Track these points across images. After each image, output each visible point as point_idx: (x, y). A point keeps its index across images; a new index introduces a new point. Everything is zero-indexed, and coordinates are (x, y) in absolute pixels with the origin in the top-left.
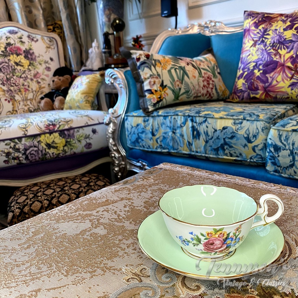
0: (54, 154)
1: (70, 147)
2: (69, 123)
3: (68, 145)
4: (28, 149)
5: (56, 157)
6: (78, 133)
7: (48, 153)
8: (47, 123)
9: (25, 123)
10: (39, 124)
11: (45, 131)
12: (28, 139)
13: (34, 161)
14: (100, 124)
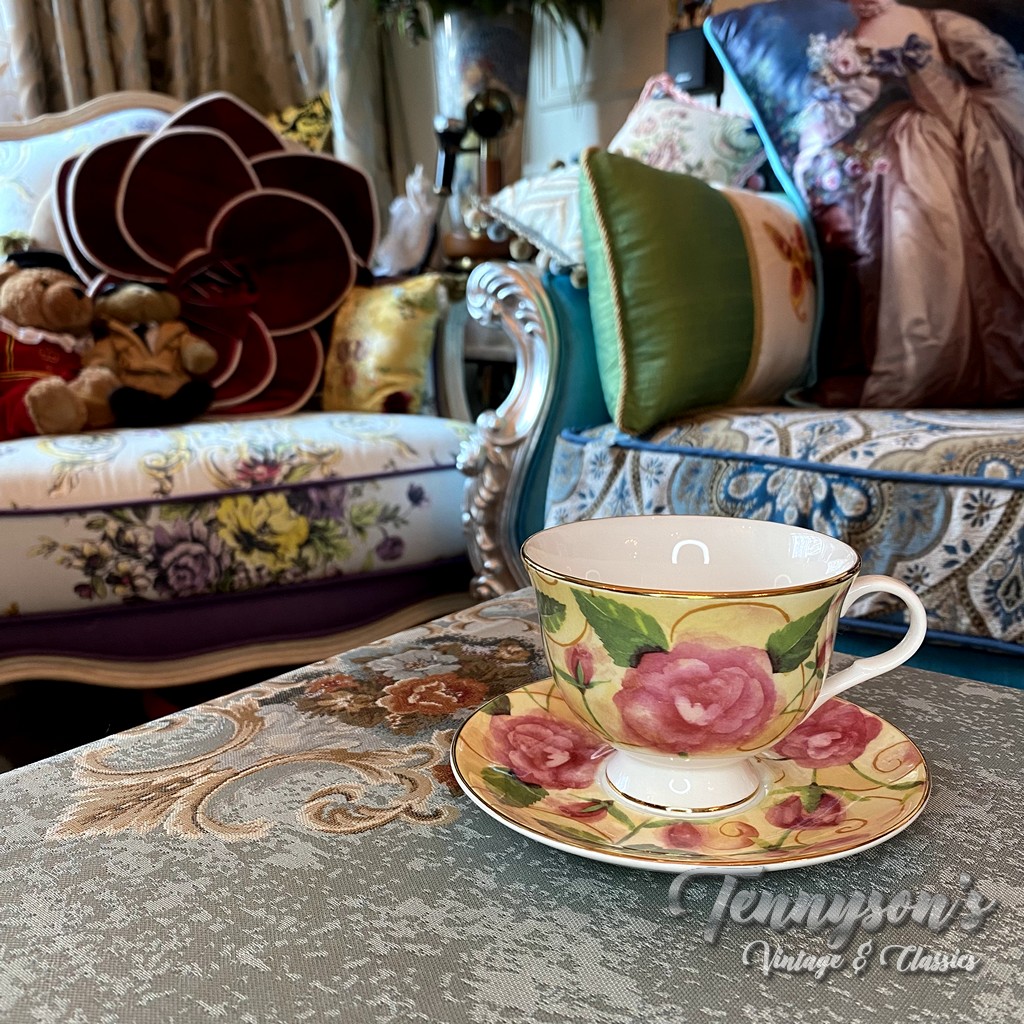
0: (264, 572)
1: (324, 550)
2: (326, 460)
3: (318, 542)
4: (170, 548)
5: (269, 585)
6: (358, 500)
7: (241, 567)
8: (246, 456)
9: (165, 452)
10: (216, 459)
11: (237, 483)
12: (170, 511)
13: (186, 593)
14: (439, 468)
